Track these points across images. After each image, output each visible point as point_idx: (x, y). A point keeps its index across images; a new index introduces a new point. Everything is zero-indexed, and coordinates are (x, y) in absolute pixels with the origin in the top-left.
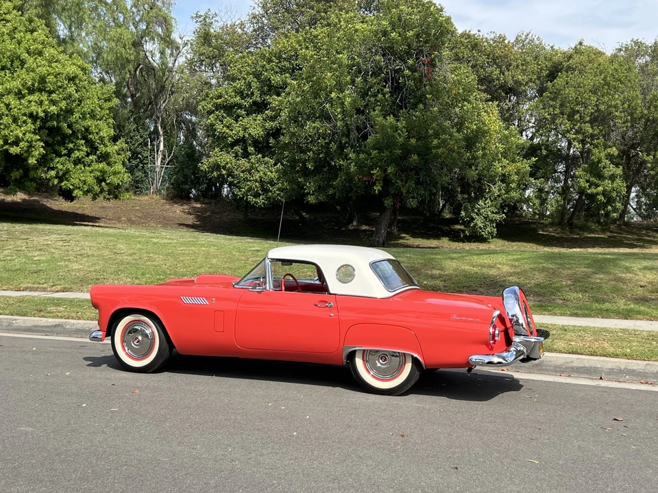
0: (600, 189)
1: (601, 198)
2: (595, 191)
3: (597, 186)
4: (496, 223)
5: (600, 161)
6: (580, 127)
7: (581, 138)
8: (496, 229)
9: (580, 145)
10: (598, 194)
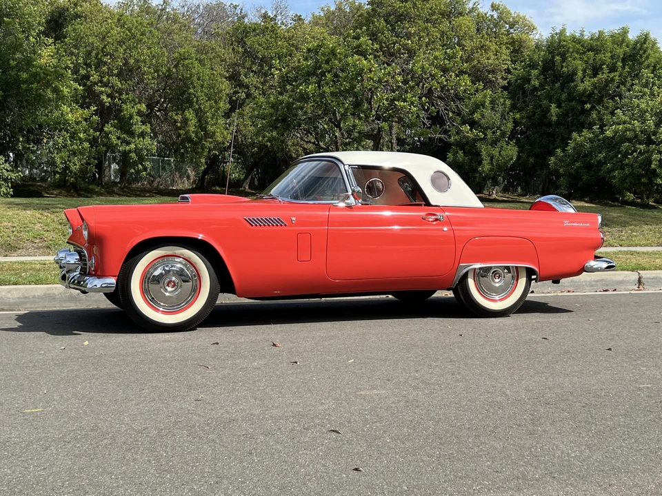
0: (133, 146)
1: (133, 155)
2: (128, 148)
3: (128, 143)
4: (12, 182)
5: (131, 117)
6: (108, 79)
7: (109, 92)
8: (11, 190)
9: (109, 99)
10: (130, 151)
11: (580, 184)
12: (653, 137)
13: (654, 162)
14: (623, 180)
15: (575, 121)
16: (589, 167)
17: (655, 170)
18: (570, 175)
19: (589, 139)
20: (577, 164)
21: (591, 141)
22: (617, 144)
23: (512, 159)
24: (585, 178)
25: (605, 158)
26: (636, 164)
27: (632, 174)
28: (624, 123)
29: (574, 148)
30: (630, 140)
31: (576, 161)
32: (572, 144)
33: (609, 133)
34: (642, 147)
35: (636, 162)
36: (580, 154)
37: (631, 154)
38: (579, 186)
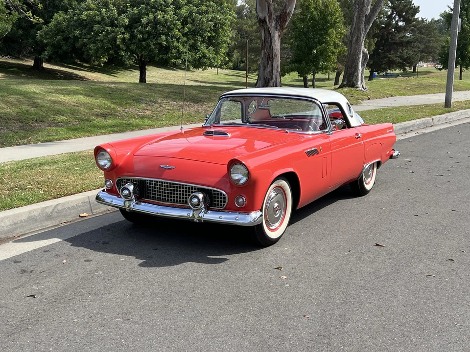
11: (60, 52)
12: (116, 22)
13: (118, 40)
14: (97, 51)
15: (51, 4)
16: (66, 39)
17: (119, 45)
18: (53, 45)
19: (67, 19)
20: (59, 37)
21: (69, 21)
22: (87, 25)
23: (7, 30)
24: (65, 48)
25: (80, 34)
26: (105, 41)
27: (102, 47)
28: (93, 9)
29: (55, 25)
30: (99, 23)
31: (57, 34)
32: (53, 23)
33: (83, 17)
34: (109, 28)
35: (105, 39)
36: (59, 30)
37: (101, 33)
38: (59, 53)
